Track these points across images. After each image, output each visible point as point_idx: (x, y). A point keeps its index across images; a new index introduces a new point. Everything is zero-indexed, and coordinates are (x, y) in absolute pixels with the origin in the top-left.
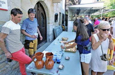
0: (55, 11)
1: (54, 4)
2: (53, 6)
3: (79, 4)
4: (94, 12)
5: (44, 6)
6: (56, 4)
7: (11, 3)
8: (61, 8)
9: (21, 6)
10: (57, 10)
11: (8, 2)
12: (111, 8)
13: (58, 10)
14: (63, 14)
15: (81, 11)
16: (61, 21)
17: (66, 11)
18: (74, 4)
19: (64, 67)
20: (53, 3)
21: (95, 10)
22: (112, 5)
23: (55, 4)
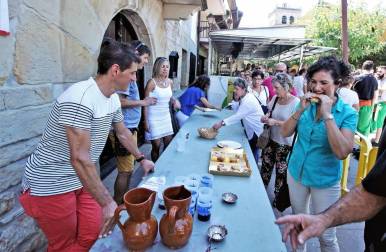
0: (169, 43)
1: (168, 23)
2: (164, 27)
3: (236, 27)
4: (280, 53)
5: (138, 27)
6: (173, 22)
7: (23, 7)
8: (187, 37)
9: (62, 23)
10: (175, 43)
11: (9, 6)
12: (321, 45)
13: (178, 42)
14: (192, 54)
15: (245, 48)
16: (188, 76)
17: (201, 45)
18: (223, 27)
19: (226, 233)
20: (165, 19)
21: (281, 46)
22: (321, 36)
23: (170, 24)
